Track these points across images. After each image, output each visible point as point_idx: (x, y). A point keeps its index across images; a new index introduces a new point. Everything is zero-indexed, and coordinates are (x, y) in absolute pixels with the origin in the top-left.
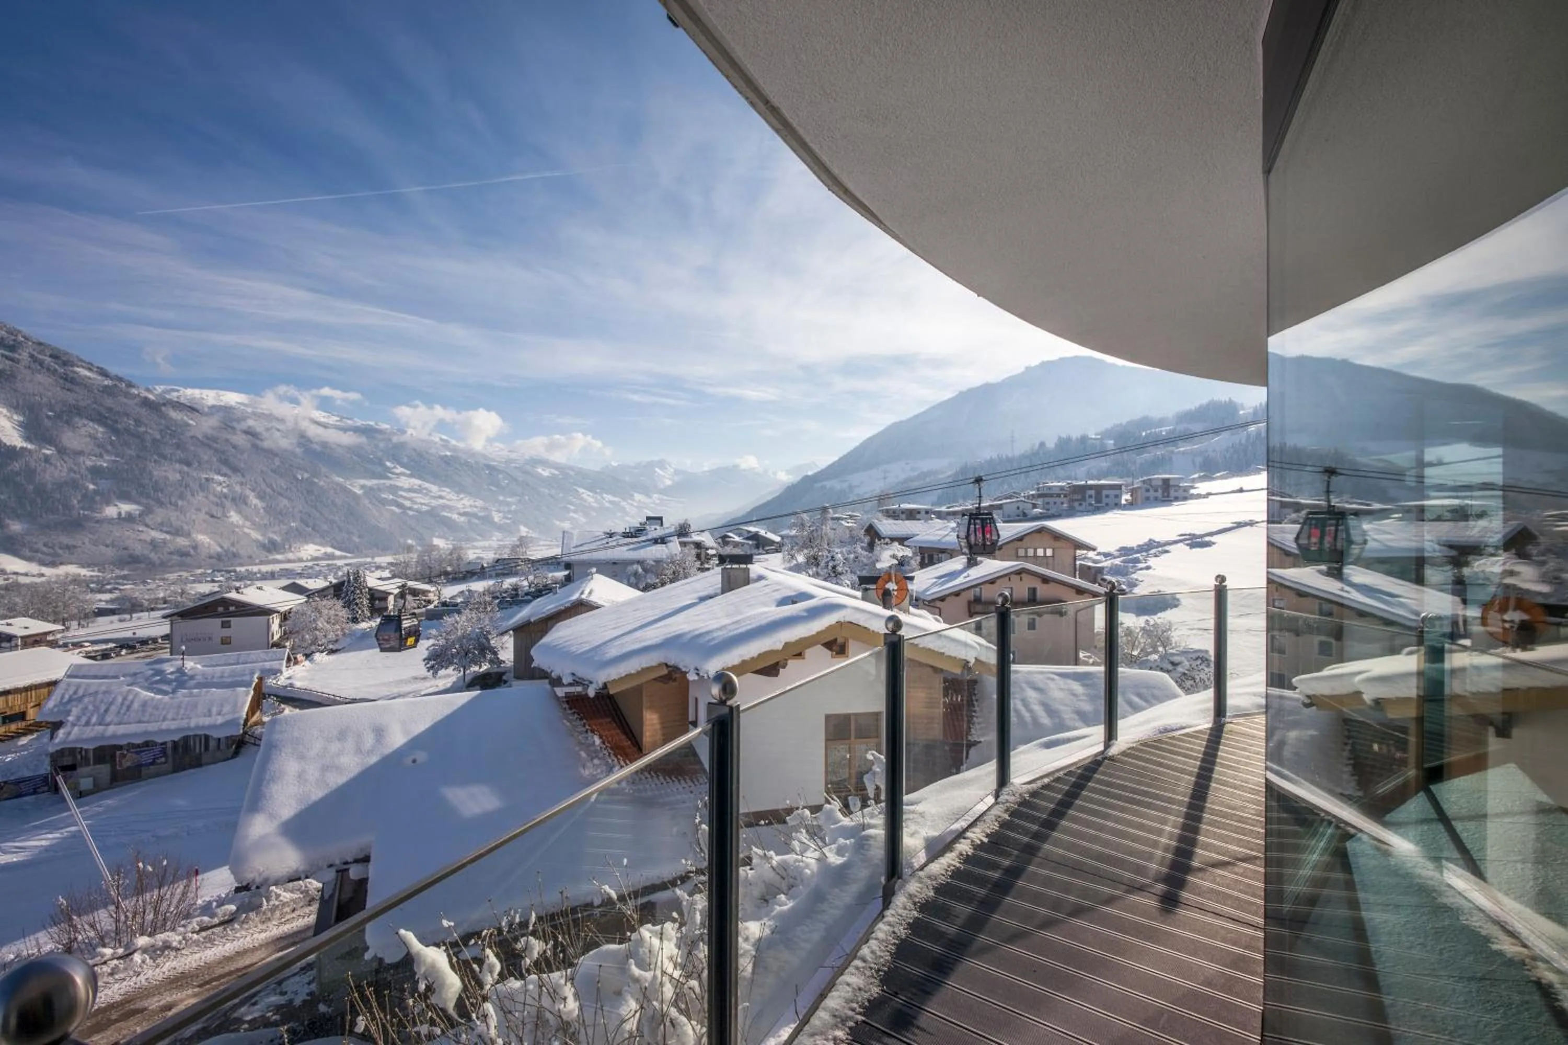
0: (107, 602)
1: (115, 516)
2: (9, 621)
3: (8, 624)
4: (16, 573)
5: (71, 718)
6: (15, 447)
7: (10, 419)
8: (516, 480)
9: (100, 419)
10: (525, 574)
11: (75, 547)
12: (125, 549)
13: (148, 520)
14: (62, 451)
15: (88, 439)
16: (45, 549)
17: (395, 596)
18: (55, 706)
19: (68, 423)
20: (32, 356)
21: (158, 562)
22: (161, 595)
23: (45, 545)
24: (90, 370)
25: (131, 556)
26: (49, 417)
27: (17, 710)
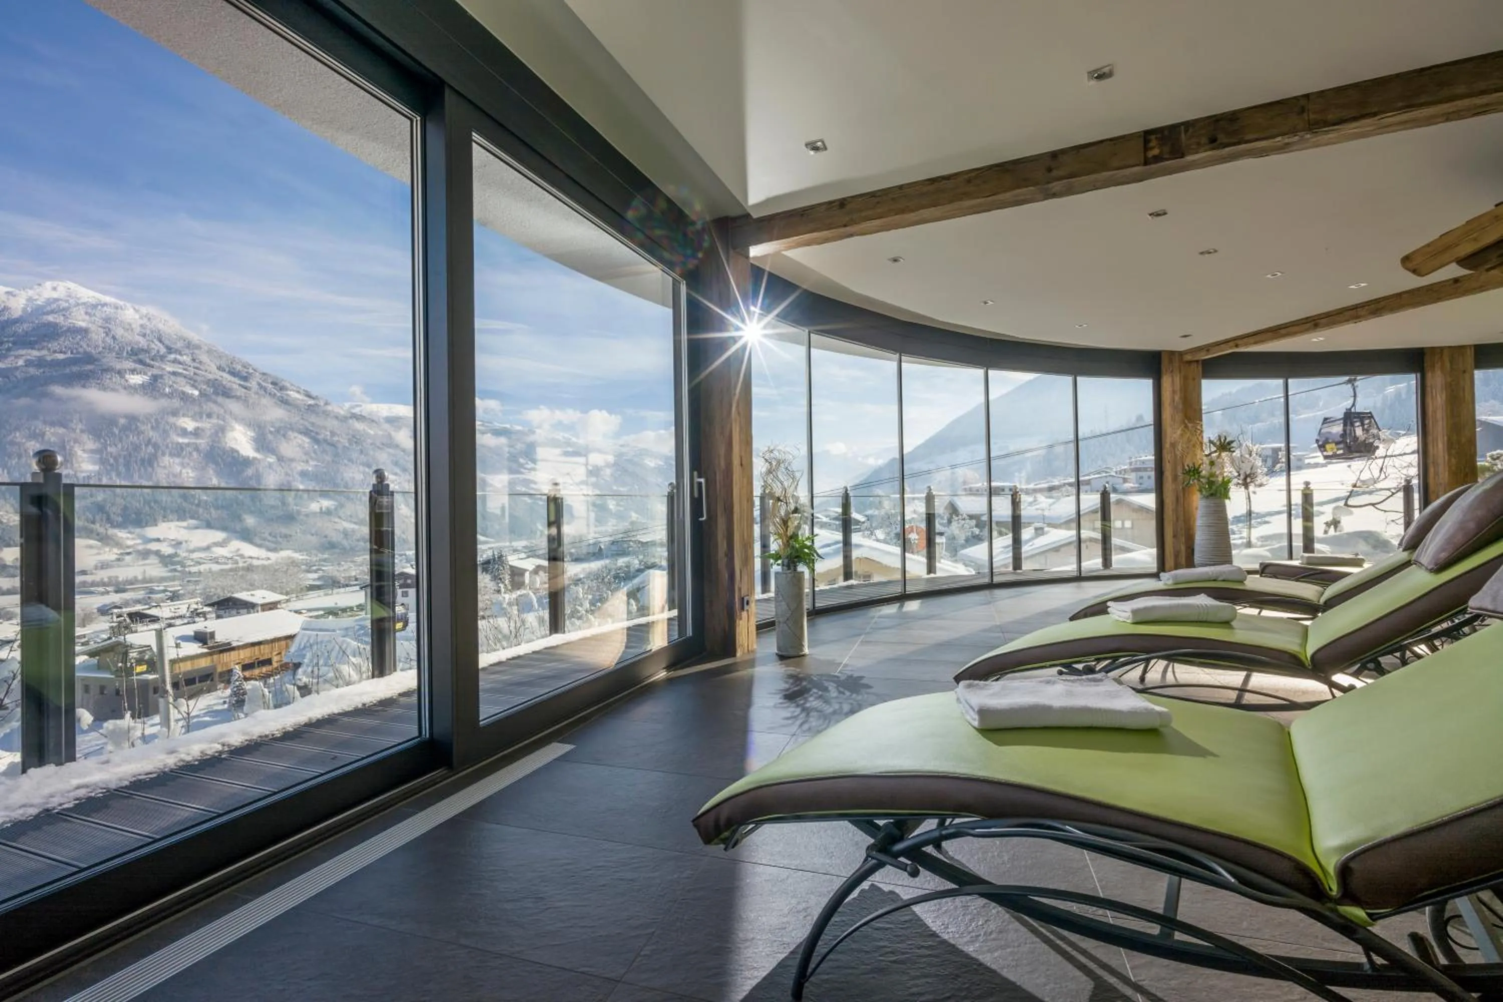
0: (314, 580)
1: (318, 510)
2: (253, 592)
3: (252, 595)
4: (251, 558)
5: (306, 661)
6: (248, 457)
7: (245, 434)
8: (626, 471)
9: (306, 432)
10: (635, 553)
11: (291, 536)
12: (326, 537)
13: (341, 513)
14: (280, 459)
15: (298, 449)
16: (270, 538)
17: (531, 573)
18: (296, 651)
19: (284, 436)
20: (259, 384)
21: (348, 547)
22: (353, 574)
23: (270, 534)
24: (298, 392)
25: (330, 543)
26: (271, 432)
27: (266, 657)
